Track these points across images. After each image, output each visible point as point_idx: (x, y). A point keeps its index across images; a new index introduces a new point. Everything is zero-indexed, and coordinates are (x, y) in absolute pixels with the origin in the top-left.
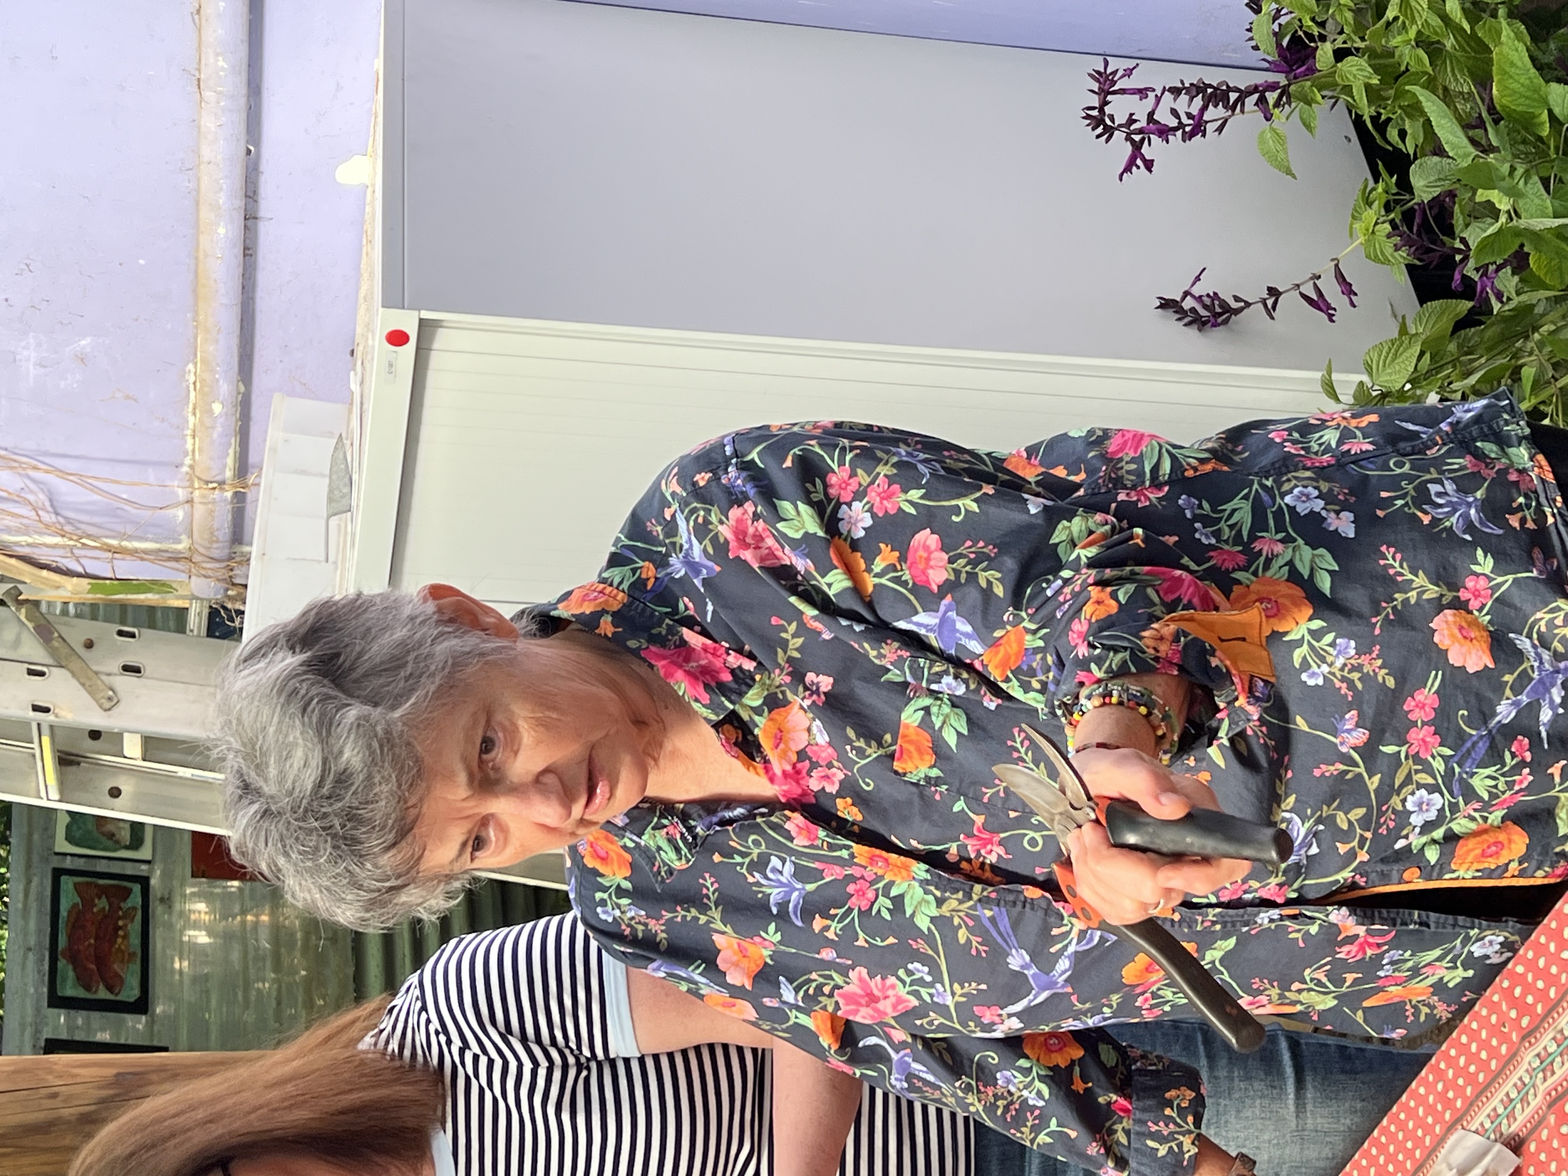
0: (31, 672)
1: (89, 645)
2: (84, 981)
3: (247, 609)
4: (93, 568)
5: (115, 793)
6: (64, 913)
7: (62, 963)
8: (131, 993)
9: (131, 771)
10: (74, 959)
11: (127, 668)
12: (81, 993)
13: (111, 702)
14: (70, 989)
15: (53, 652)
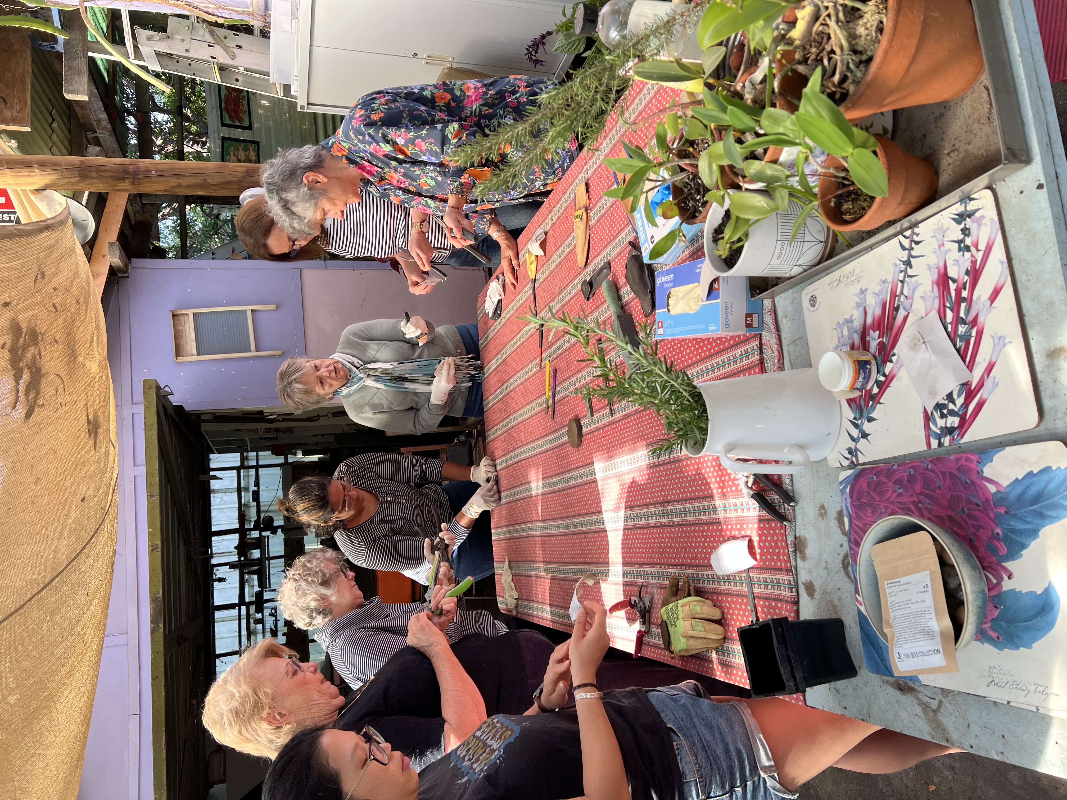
0: (209, 46)
1: (225, 38)
2: (231, 119)
3: (271, 31)
4: (224, 15)
5: (237, 80)
6: (223, 96)
7: (224, 113)
8: (246, 124)
9: (241, 74)
10: (227, 111)
11: (237, 46)
12: (231, 123)
13: (233, 57)
14: (227, 121)
15: (215, 39)
